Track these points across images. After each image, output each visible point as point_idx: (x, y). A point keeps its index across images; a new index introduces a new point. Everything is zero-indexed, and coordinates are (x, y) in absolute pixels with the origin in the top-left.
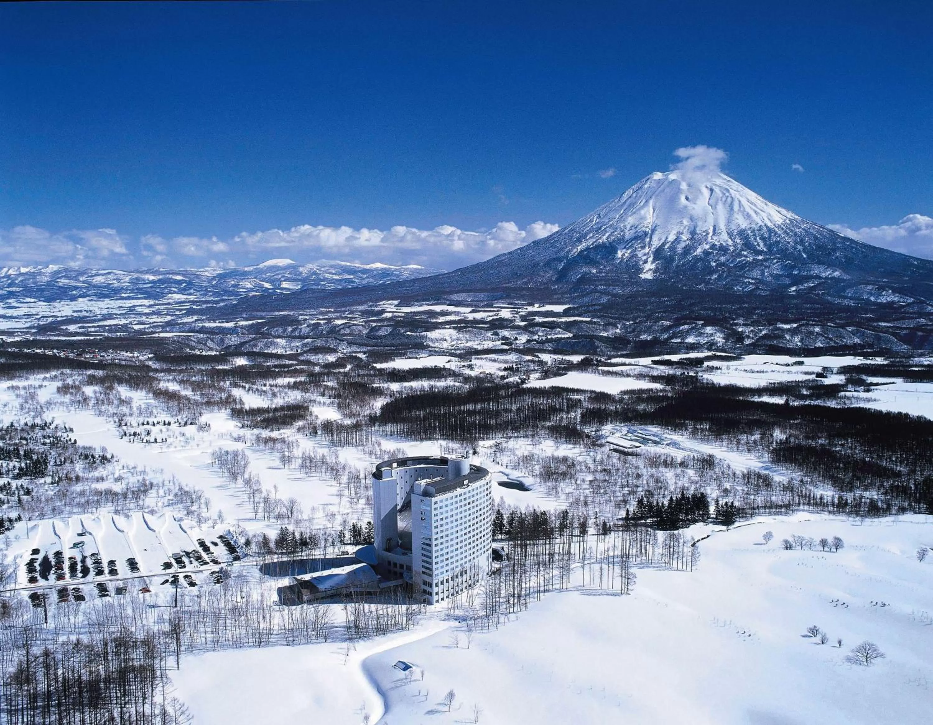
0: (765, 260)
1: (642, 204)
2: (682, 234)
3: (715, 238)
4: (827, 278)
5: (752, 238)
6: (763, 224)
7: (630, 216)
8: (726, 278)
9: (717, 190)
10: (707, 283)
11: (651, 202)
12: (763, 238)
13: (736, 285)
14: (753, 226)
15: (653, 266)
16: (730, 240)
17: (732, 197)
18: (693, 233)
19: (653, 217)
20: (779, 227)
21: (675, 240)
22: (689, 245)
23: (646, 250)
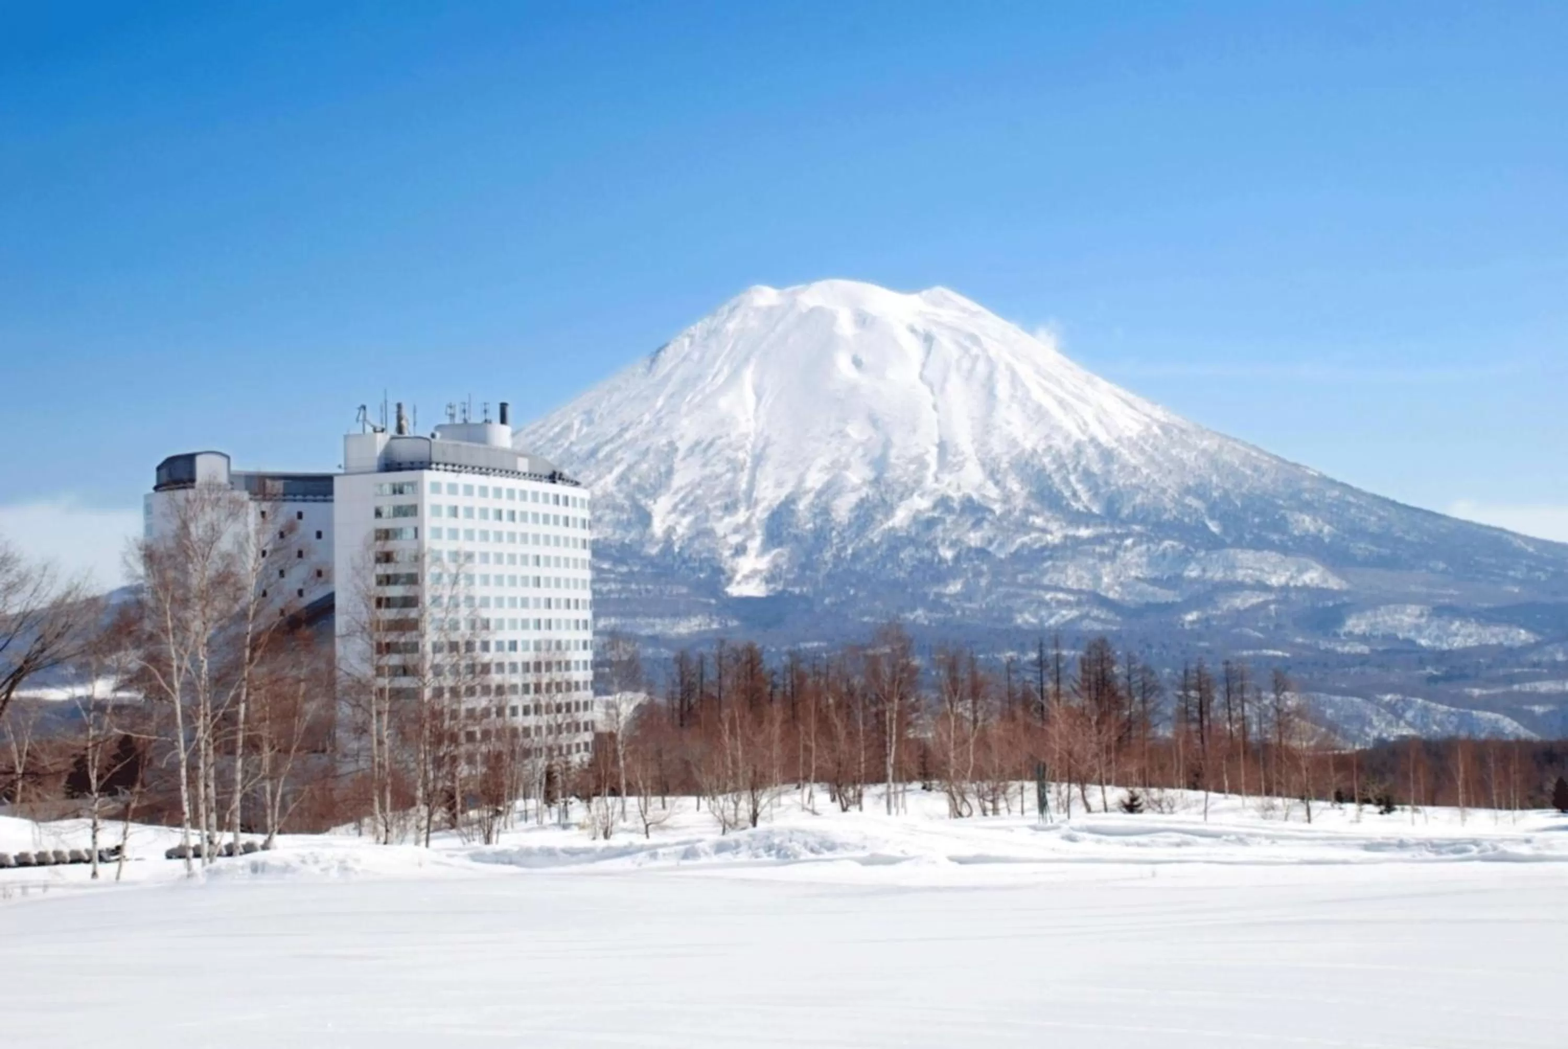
0: (1100, 540)
1: (721, 379)
2: (847, 466)
3: (947, 478)
4: (1285, 588)
5: (1057, 479)
6: (1084, 438)
7: (686, 415)
8: (989, 592)
9: (945, 341)
10: (936, 604)
11: (748, 375)
12: (1087, 475)
13: (1021, 612)
14: (1058, 442)
15: (763, 563)
16: (990, 484)
17: (989, 360)
18: (880, 464)
19: (756, 418)
20: (1133, 444)
21: (828, 486)
22: (871, 498)
23: (741, 516)
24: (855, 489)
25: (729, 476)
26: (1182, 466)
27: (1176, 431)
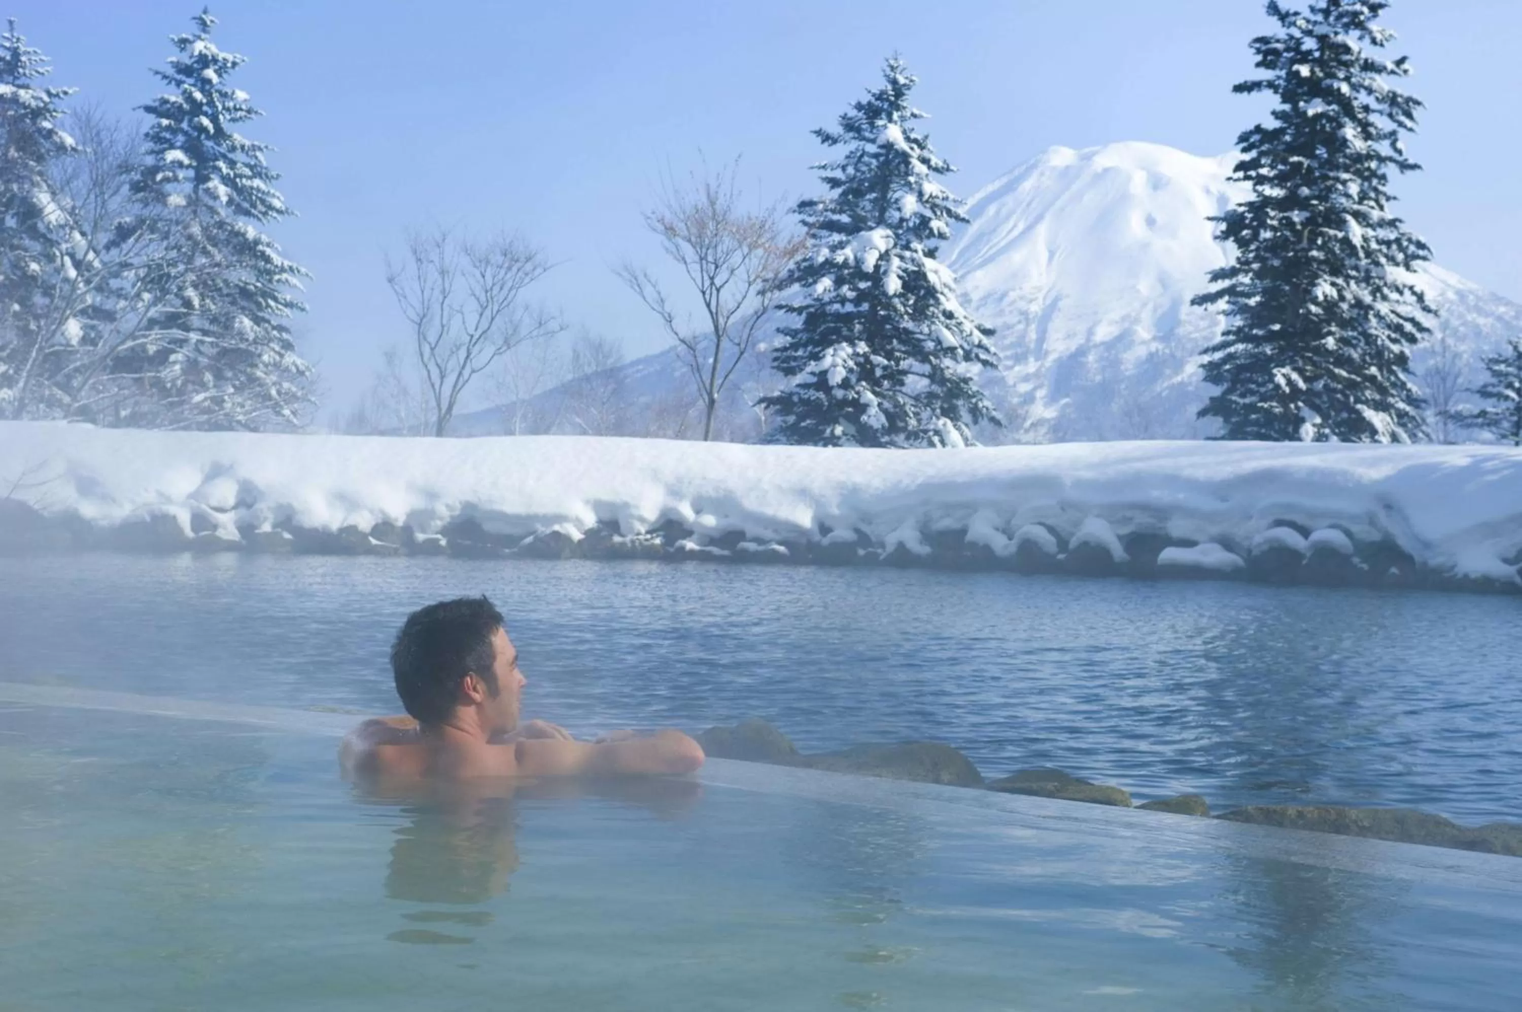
1: (1015, 234)
2: (1136, 322)
11: (1042, 230)
15: (1051, 412)
19: (1048, 272)
21: (1120, 338)
22: (1160, 353)
23: (1032, 366)
24: (1144, 342)
25: (1021, 327)
26: (1478, 333)
27: (1471, 297)
